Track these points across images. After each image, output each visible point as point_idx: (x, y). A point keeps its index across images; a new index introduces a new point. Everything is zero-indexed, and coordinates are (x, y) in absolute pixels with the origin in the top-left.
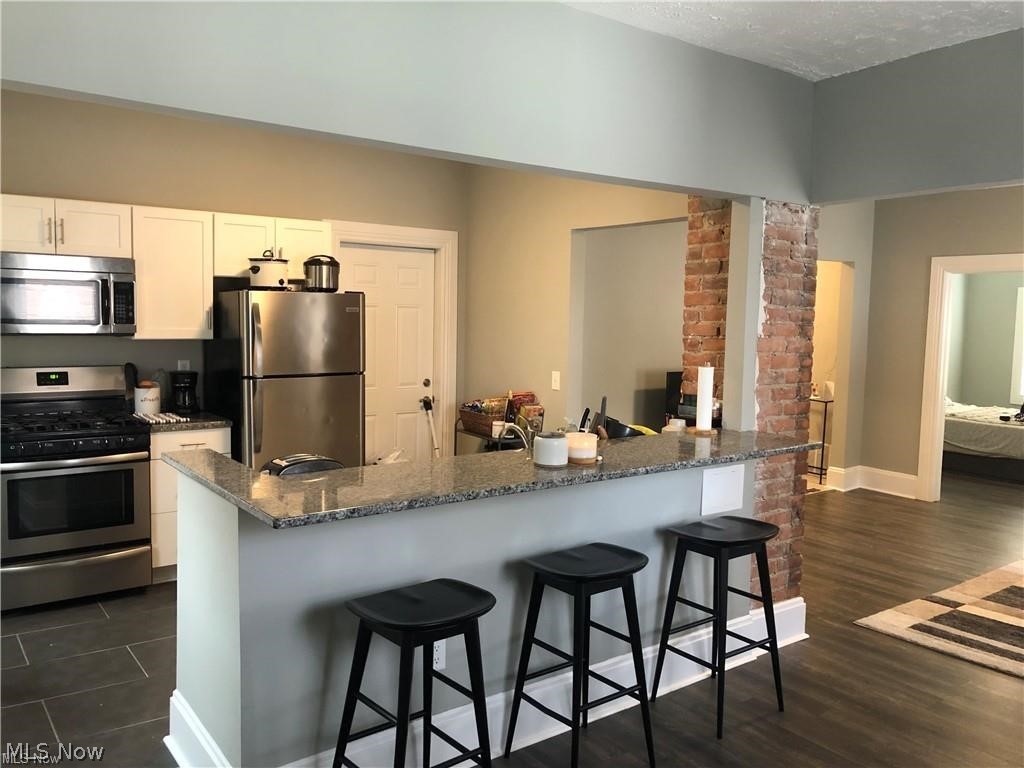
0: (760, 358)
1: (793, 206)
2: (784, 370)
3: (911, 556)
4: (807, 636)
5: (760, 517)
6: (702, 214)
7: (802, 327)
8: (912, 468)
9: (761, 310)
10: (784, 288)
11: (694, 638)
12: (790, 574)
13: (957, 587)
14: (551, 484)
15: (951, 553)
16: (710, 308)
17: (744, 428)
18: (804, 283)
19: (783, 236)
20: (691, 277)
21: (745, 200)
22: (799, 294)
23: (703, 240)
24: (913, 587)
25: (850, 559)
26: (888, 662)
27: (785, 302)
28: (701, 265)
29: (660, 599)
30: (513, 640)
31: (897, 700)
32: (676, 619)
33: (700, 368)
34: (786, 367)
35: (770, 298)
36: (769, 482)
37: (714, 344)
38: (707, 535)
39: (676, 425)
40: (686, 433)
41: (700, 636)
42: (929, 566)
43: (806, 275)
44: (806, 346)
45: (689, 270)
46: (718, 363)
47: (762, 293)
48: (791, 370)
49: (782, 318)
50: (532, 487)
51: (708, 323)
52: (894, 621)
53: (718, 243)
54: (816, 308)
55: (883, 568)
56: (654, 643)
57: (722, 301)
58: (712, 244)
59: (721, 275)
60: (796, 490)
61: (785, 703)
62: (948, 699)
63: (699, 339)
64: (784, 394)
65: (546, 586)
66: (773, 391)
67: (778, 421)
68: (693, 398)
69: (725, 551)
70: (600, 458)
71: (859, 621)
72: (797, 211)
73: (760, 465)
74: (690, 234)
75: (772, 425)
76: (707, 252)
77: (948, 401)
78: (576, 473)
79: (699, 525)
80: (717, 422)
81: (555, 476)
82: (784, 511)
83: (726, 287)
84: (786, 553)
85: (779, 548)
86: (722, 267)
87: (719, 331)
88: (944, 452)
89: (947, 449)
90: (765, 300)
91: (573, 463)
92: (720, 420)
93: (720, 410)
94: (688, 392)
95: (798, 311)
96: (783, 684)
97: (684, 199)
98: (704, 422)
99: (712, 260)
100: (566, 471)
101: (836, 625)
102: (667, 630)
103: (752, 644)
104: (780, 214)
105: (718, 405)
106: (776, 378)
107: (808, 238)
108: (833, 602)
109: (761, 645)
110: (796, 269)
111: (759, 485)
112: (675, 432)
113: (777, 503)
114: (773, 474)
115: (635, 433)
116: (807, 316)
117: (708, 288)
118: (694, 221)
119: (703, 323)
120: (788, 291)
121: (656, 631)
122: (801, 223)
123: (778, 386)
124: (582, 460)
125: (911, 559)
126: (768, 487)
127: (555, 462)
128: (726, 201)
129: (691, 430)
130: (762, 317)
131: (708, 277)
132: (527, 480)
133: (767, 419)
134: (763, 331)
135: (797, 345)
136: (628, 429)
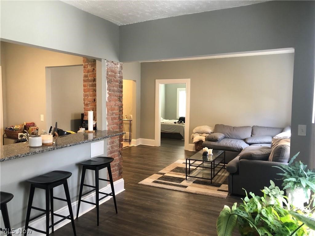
0: (107, 108)
1: (115, 63)
2: (115, 111)
3: (153, 162)
4: (125, 190)
5: (109, 156)
6: (87, 63)
7: (119, 99)
8: (153, 138)
9: (107, 93)
10: (113, 87)
11: (90, 196)
12: (119, 172)
13: (164, 169)
14: (35, 153)
15: (163, 160)
16: (91, 93)
17: (103, 129)
18: (119, 86)
19: (112, 71)
20: (85, 83)
21: (100, 60)
22: (118, 89)
23: (88, 72)
24: (153, 171)
25: (137, 165)
26: (146, 193)
27: (114, 91)
28: (88, 79)
29: (78, 186)
30: (24, 208)
31: (148, 203)
32: (83, 191)
33: (88, 111)
34: (115, 110)
35: (109, 90)
36: (111, 145)
37: (93, 104)
38: (93, 164)
39: (82, 130)
40: (85, 132)
41: (92, 195)
42: (157, 164)
43: (120, 83)
44: (121, 104)
45: (84, 81)
46: (94, 110)
47: (107, 88)
48: (117, 111)
49: (113, 96)
50: (27, 155)
51: (91, 97)
52: (148, 181)
53: (93, 73)
54: (123, 93)
55: (145, 166)
56: (77, 200)
57: (95, 90)
58: (91, 73)
59: (94, 83)
60: (120, 147)
61: (118, 211)
62: (161, 200)
63: (89, 102)
64: (115, 119)
65: (35, 188)
66: (112, 118)
67: (113, 127)
68: (87, 121)
69: (97, 168)
70: (54, 142)
71: (139, 183)
72: (116, 64)
73: (109, 140)
74: (84, 70)
75: (112, 128)
76: (90, 75)
77: (162, 119)
78: (45, 148)
79: (90, 161)
80: (95, 128)
81: (37, 150)
82: (117, 153)
83: (96, 86)
84: (118, 166)
85: (115, 165)
86: (94, 80)
87: (95, 100)
88: (161, 133)
89: (162, 132)
90: (108, 90)
91: (44, 145)
92: (96, 128)
93: (96, 124)
94: (86, 119)
95: (118, 94)
96: (117, 205)
97: (81, 59)
98: (91, 128)
99: (91, 78)
100: (41, 148)
101: (133, 185)
102: (80, 195)
103: (107, 195)
104: (111, 65)
105: (95, 123)
106: (112, 114)
107: (120, 72)
108: (132, 178)
109: (110, 195)
110: (117, 81)
111: (109, 146)
112: (82, 132)
113: (114, 151)
114: (113, 142)
115: (68, 133)
116: (121, 95)
117: (91, 87)
118: (85, 66)
119: (89, 97)
120: (114, 88)
121: (77, 196)
122: (117, 68)
123: (113, 116)
124: (48, 143)
125: (153, 163)
126: (112, 147)
127: (37, 145)
128: (95, 60)
129: (87, 131)
130: (107, 95)
131: (90, 83)
132: (25, 153)
133: (110, 126)
134: (108, 100)
135: (118, 104)
136: (66, 132)
